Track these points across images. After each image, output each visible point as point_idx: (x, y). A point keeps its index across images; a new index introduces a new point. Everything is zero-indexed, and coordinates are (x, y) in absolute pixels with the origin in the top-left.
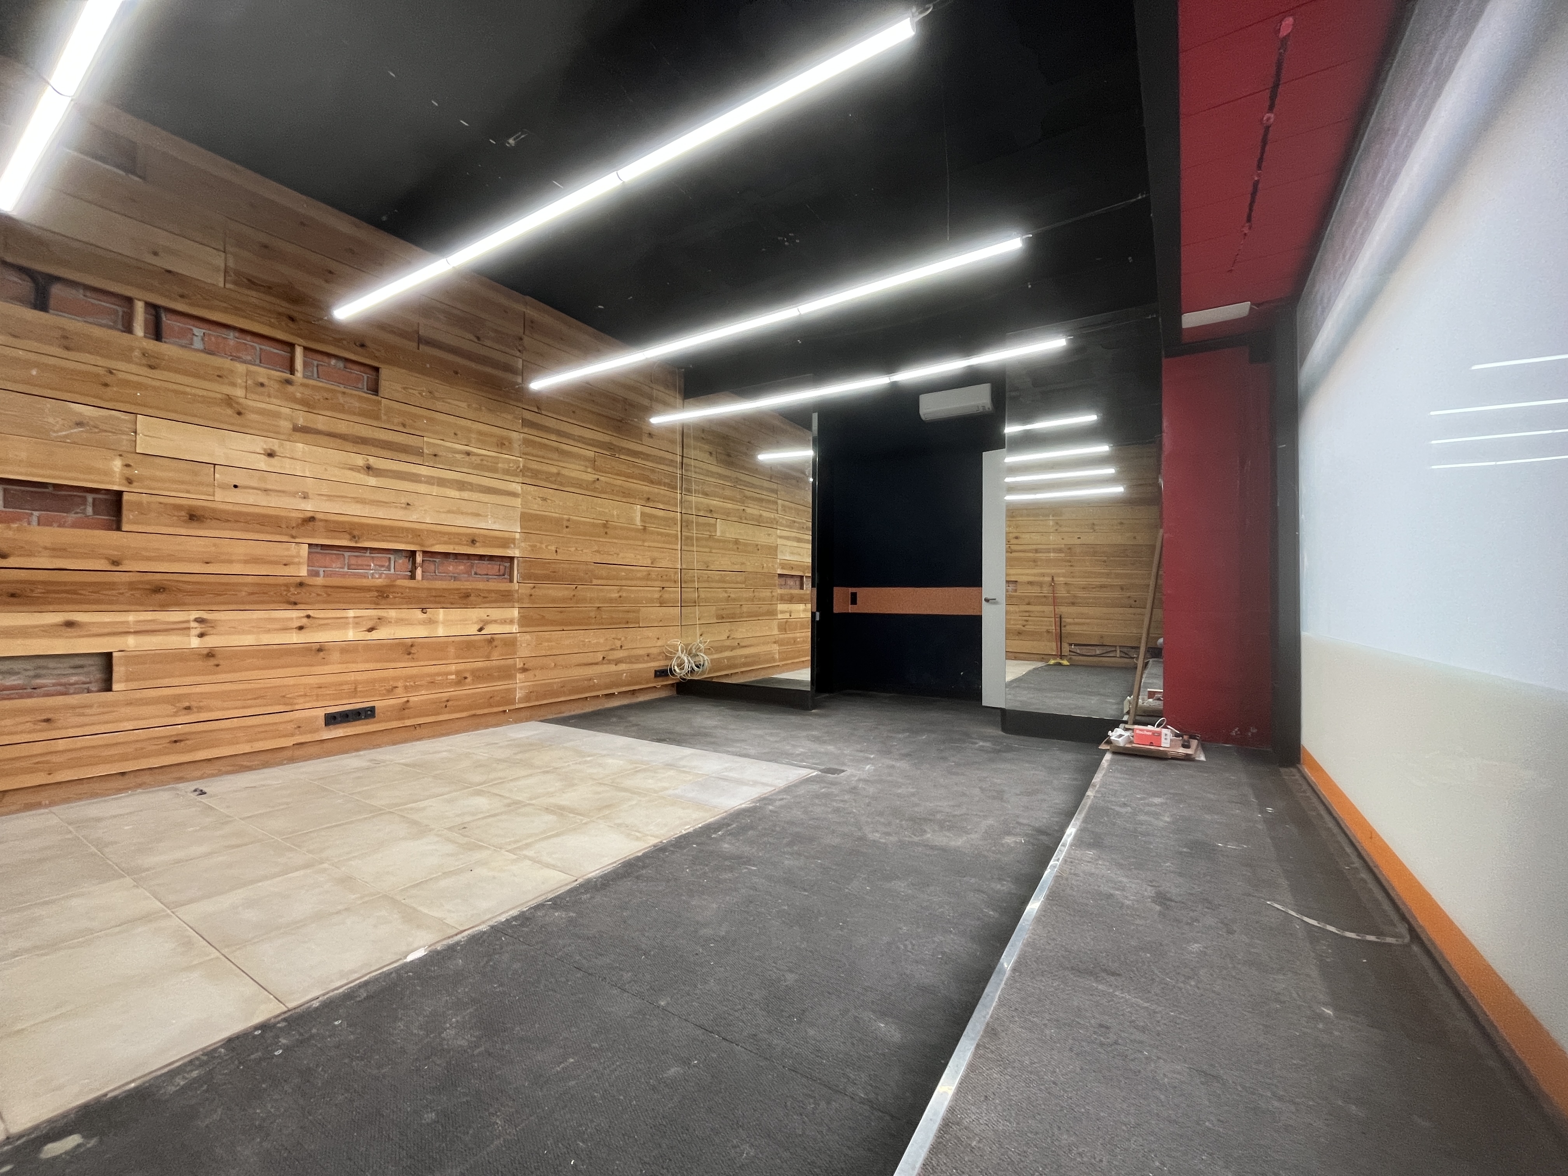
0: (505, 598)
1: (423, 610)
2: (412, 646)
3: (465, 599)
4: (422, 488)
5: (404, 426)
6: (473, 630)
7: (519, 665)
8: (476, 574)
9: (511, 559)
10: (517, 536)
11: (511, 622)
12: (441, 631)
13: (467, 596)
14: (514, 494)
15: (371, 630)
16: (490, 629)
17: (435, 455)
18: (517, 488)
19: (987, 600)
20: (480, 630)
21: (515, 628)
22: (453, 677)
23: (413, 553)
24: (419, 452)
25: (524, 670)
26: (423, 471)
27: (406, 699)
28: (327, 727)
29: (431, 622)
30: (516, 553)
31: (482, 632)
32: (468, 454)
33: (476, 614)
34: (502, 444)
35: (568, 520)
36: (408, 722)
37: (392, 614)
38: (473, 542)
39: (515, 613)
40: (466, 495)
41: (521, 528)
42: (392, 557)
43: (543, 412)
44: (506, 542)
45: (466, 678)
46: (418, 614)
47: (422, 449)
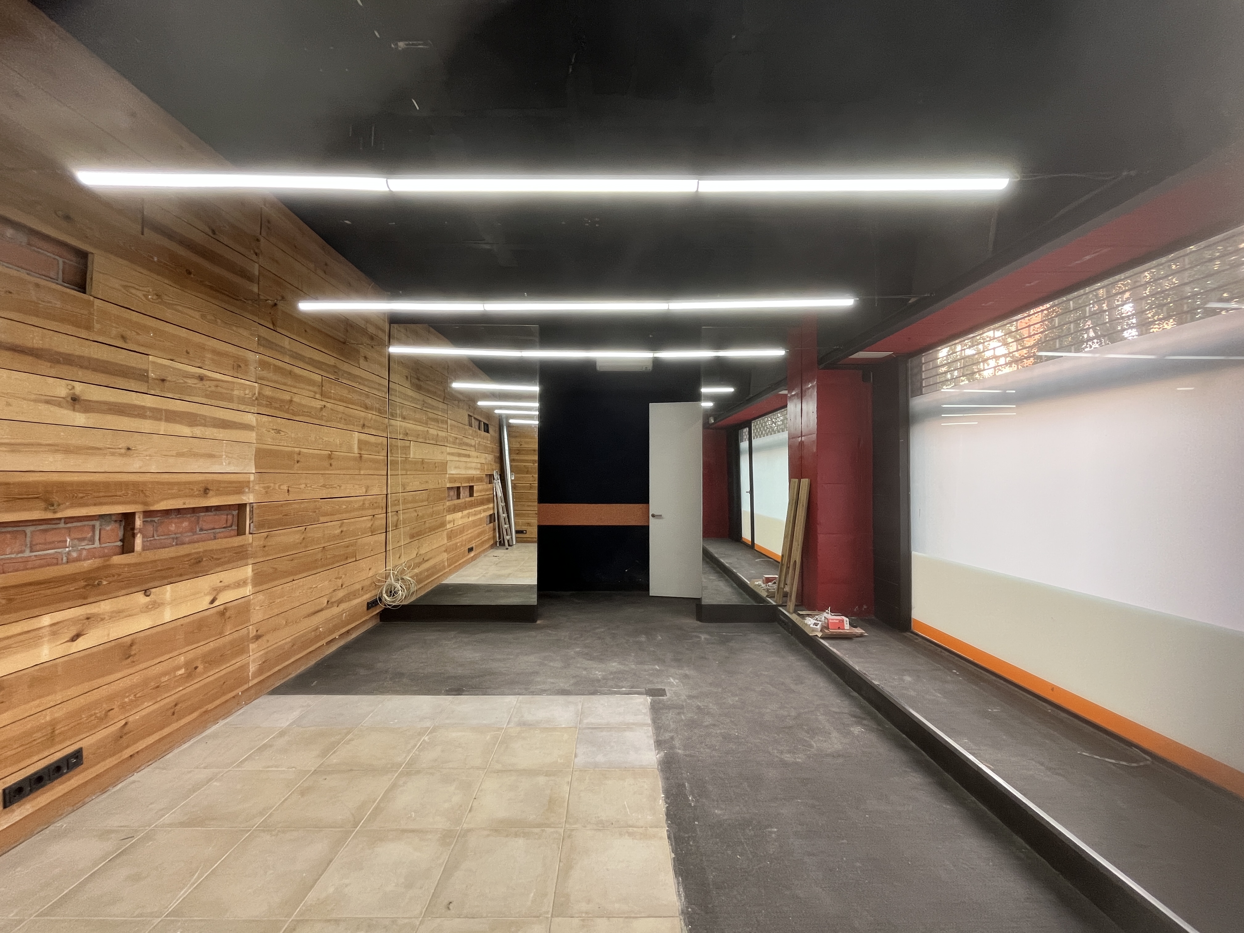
0: (238, 556)
1: (146, 593)
2: (132, 645)
3: (193, 566)
4: (147, 425)
5: (123, 338)
6: (205, 603)
7: (253, 633)
8: (201, 530)
9: (241, 507)
10: (252, 478)
11: (244, 583)
12: (168, 615)
13: (199, 561)
14: (248, 427)
15: (73, 639)
16: (223, 598)
17: (163, 380)
18: (251, 419)
19: (653, 516)
20: (212, 602)
21: (248, 590)
22: (182, 671)
23: (131, 517)
24: (142, 376)
25: (258, 637)
26: (148, 401)
27: (123, 722)
28: (7, 809)
29: (156, 605)
30: (249, 498)
31: (216, 603)
32: (201, 378)
33: (206, 583)
34: (239, 366)
35: (299, 454)
36: (125, 755)
37: (105, 607)
38: (206, 491)
39: (248, 571)
40: (198, 431)
41: (256, 468)
42: (97, 524)
43: (279, 330)
44: (240, 487)
45: (196, 668)
46: (141, 599)
47: (147, 371)
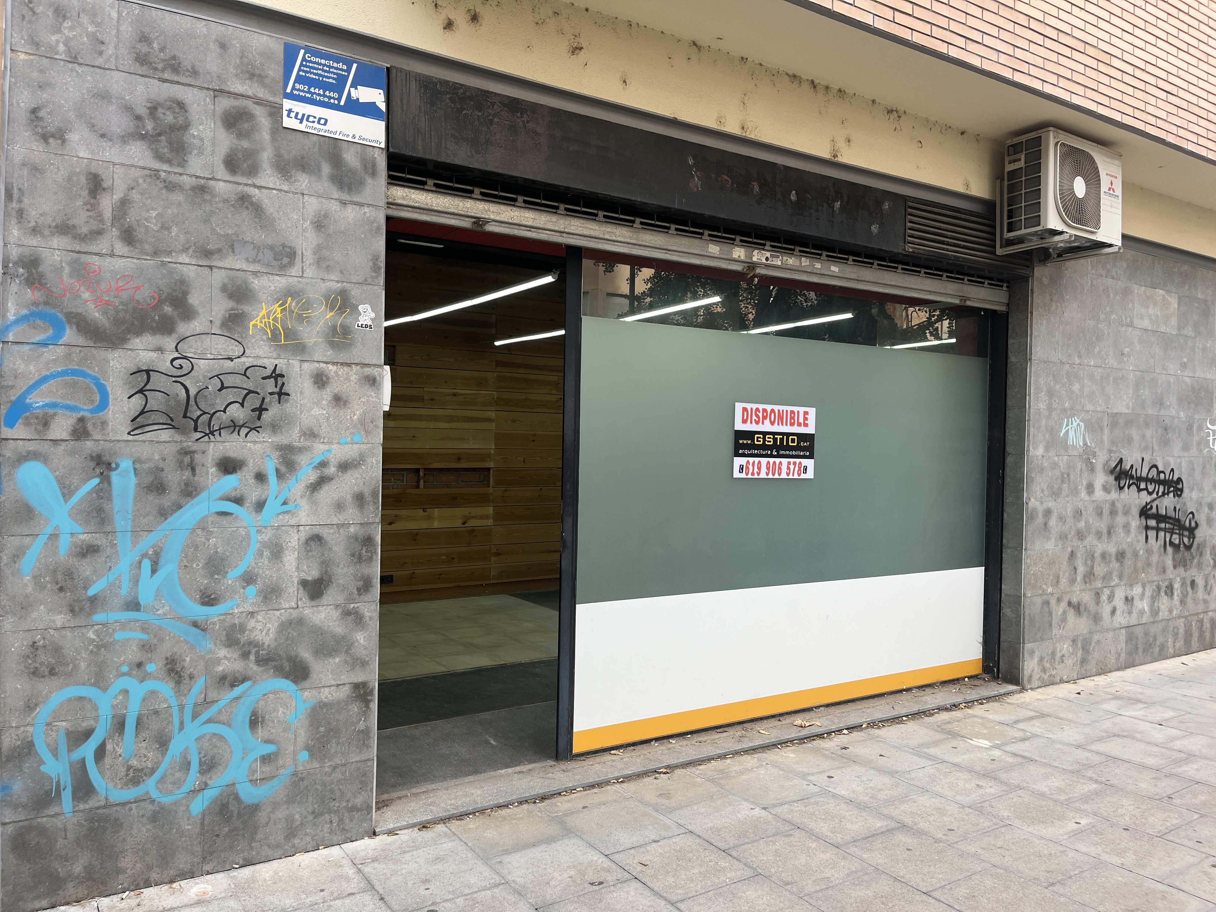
0: (483, 500)
1: (424, 510)
2: (417, 535)
3: (453, 501)
4: (422, 424)
5: (411, 382)
6: (458, 523)
7: (494, 550)
8: (462, 481)
9: (489, 469)
10: (492, 452)
11: (487, 517)
12: (436, 524)
13: (455, 498)
14: (489, 420)
15: (391, 524)
16: (471, 523)
17: (432, 400)
18: (492, 415)
20: (464, 523)
21: (490, 522)
22: (444, 557)
23: (417, 471)
24: (421, 399)
25: (498, 554)
26: (424, 412)
27: (412, 572)
29: (430, 518)
30: (492, 465)
31: (466, 525)
32: (455, 395)
33: (461, 512)
34: (481, 383)
35: (535, 435)
36: (414, 588)
37: (404, 512)
38: (459, 459)
39: (490, 510)
40: (453, 425)
41: (495, 445)
42: (405, 473)
43: (513, 353)
44: (484, 457)
45: (453, 559)
46: (420, 512)
47: (423, 396)
